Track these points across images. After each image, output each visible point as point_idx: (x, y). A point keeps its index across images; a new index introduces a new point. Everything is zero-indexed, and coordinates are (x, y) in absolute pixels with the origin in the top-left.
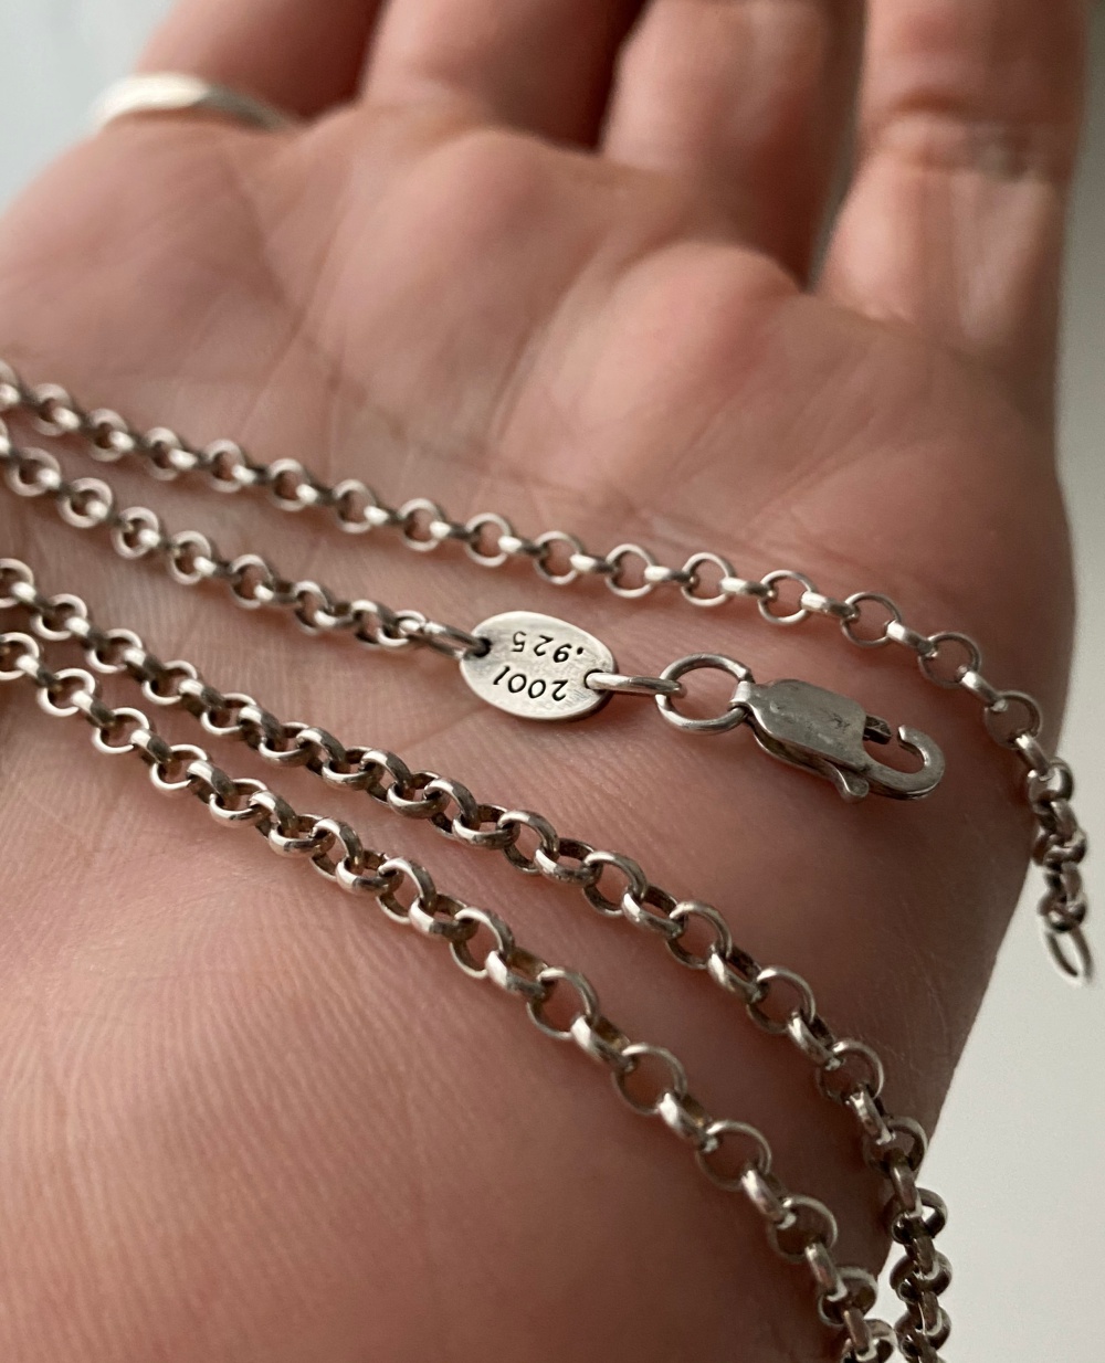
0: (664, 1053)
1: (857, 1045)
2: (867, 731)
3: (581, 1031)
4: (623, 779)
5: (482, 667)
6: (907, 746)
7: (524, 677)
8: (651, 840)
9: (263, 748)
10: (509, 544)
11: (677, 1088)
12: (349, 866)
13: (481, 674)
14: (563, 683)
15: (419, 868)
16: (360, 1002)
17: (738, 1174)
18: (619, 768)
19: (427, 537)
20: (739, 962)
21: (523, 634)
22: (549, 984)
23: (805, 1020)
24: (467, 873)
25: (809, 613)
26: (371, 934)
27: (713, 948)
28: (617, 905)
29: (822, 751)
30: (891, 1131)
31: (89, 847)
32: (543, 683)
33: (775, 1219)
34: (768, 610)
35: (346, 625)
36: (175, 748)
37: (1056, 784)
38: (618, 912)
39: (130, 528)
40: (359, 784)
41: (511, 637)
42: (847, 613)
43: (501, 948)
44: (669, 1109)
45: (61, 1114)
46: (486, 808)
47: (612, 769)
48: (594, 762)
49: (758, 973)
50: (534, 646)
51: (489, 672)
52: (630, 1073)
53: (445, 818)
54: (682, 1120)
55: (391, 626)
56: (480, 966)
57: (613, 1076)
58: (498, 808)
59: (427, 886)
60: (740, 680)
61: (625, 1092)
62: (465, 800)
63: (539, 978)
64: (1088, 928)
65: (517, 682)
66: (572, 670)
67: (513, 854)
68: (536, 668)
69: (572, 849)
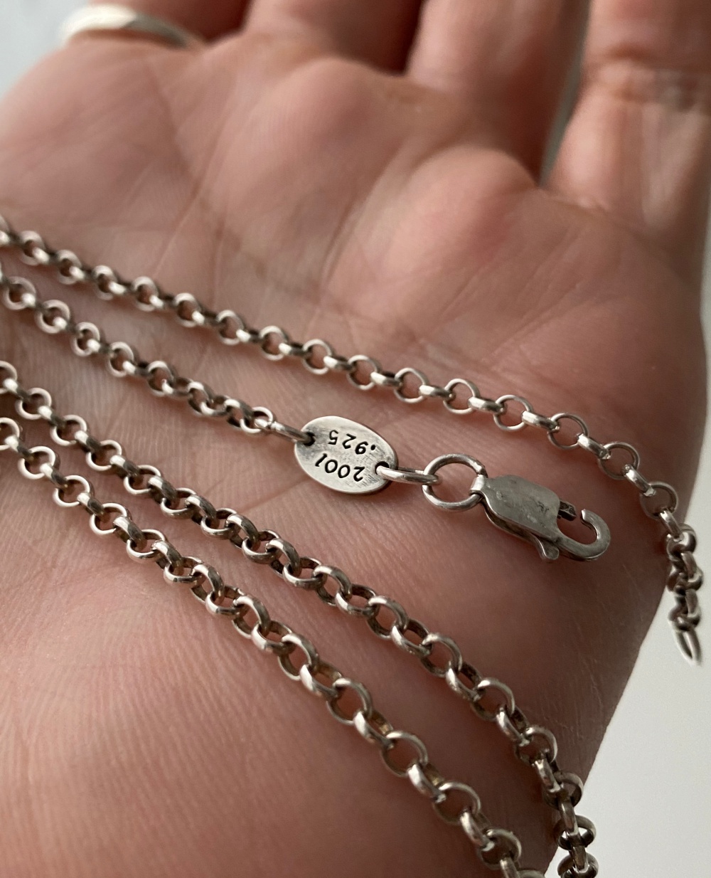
0: (414, 738)
1: (541, 730)
2: (560, 513)
3: (360, 721)
4: (397, 539)
5: (309, 453)
6: (587, 524)
7: (336, 463)
8: (413, 584)
9: (163, 505)
10: (330, 362)
11: (421, 761)
12: (214, 598)
13: (307, 458)
14: (361, 469)
15: (259, 603)
16: (218, 692)
17: (459, 814)
18: (395, 531)
19: (276, 352)
20: (467, 674)
21: (337, 432)
22: (340, 689)
23: (507, 713)
24: (292, 603)
25: (526, 425)
26: (227, 644)
27: (450, 664)
28: (388, 631)
29: (530, 528)
30: (559, 783)
31: (49, 564)
32: (348, 467)
33: (481, 845)
34: (500, 422)
35: (221, 414)
36: (105, 505)
37: (685, 542)
38: (388, 637)
39: (81, 335)
40: (225, 536)
41: (328, 434)
42: (551, 427)
43: (310, 662)
44: (414, 774)
45: (25, 761)
46: (306, 560)
47: (391, 533)
48: (379, 526)
49: (479, 682)
50: (343, 441)
51: (313, 457)
52: (392, 750)
53: (279, 562)
54: (423, 782)
55: (250, 417)
56: (297, 673)
57: (380, 753)
58: (314, 560)
59: (264, 617)
60: (477, 473)
61: (387, 762)
62: (292, 555)
63: (334, 684)
64: (700, 630)
65: (331, 466)
66: (368, 460)
67: (322, 592)
68: (344, 457)
69: (362, 591)
